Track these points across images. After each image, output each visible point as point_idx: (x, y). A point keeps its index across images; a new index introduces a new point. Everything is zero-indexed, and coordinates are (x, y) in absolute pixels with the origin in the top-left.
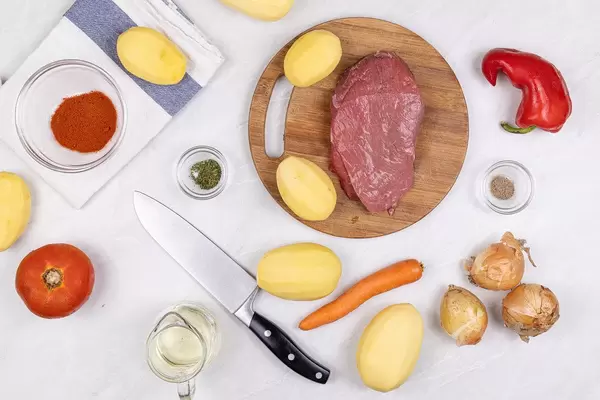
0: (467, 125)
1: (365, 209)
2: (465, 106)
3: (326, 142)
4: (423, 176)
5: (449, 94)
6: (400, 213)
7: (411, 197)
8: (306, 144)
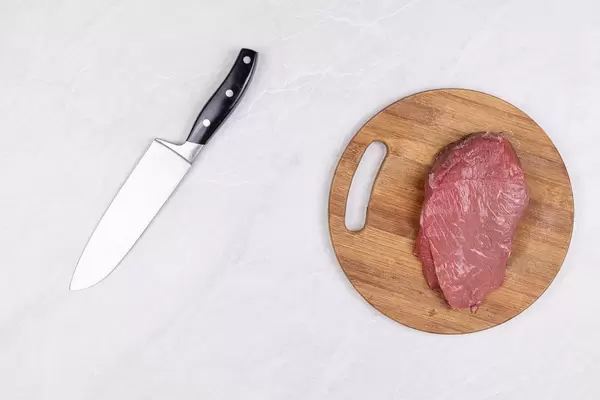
0: (571, 225)
1: (446, 302)
2: (571, 204)
3: (415, 222)
4: (514, 275)
5: (557, 189)
6: (483, 311)
7: (499, 296)
8: (390, 222)
